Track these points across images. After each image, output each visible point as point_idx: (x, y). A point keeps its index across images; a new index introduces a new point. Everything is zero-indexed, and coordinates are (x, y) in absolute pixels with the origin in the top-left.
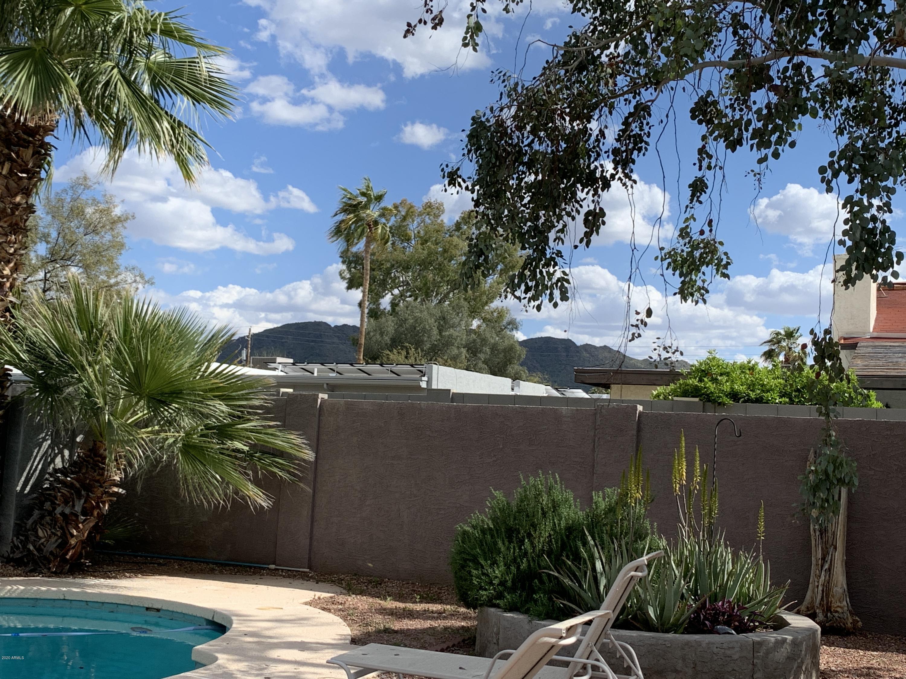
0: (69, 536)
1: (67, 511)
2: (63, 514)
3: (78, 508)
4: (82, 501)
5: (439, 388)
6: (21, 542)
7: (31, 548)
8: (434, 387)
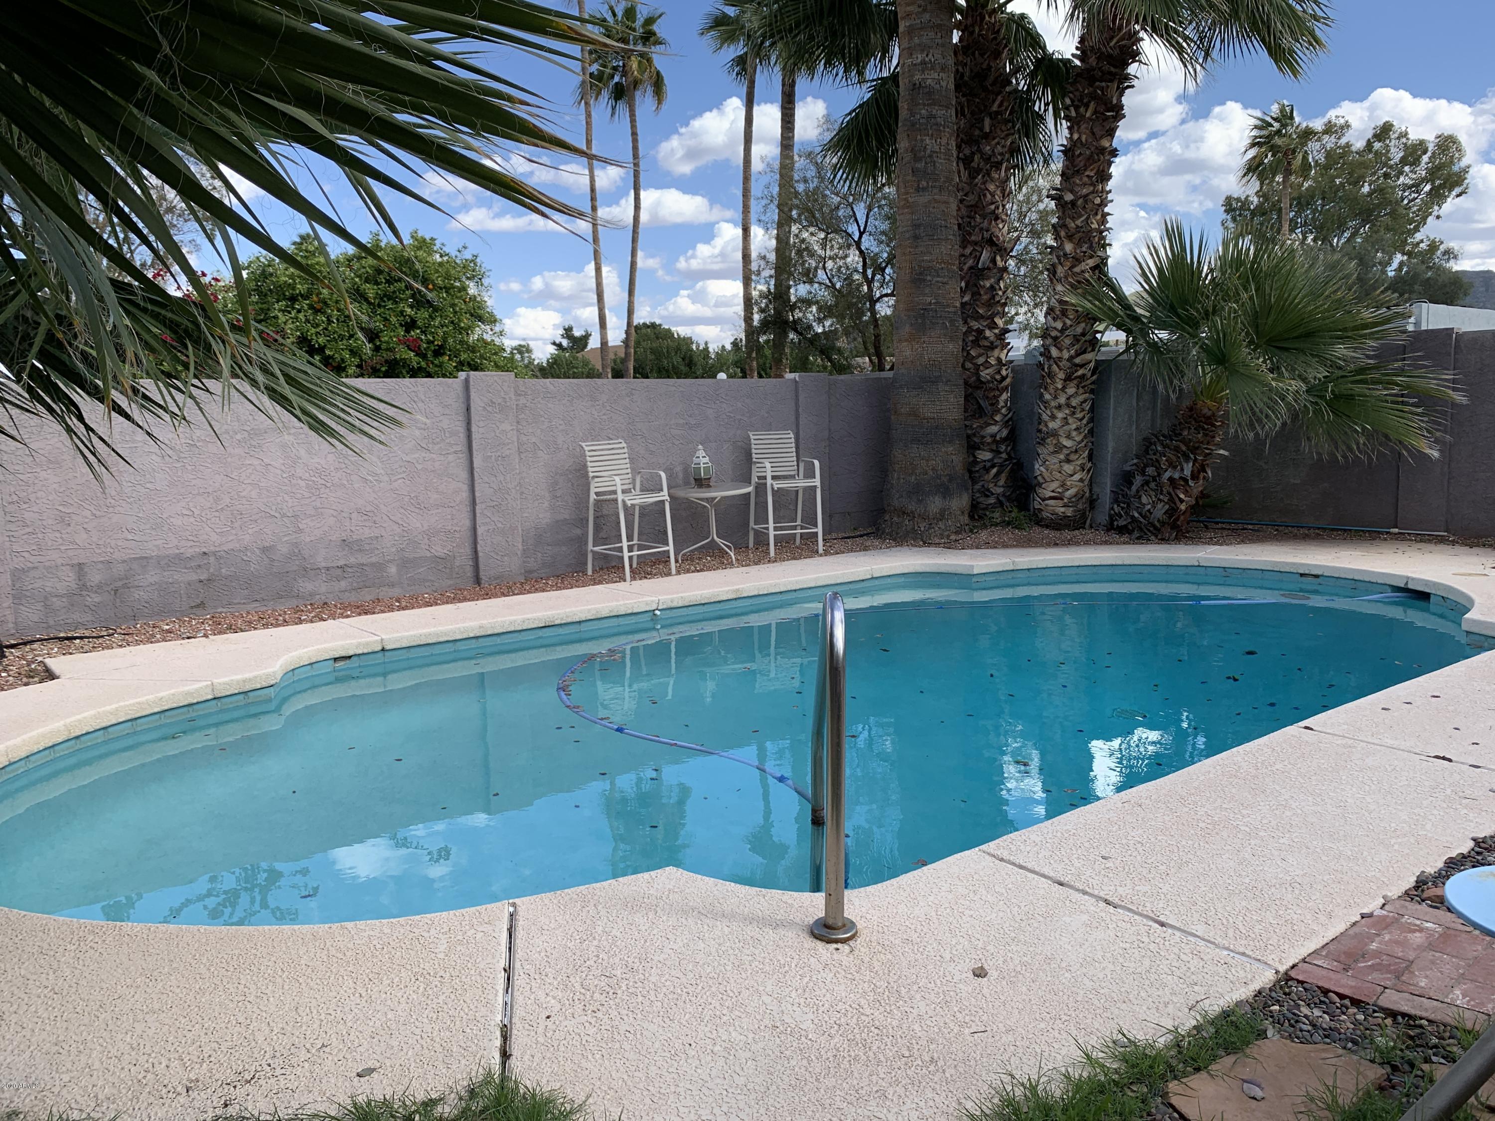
0: (1178, 502)
1: (1176, 476)
2: (1171, 479)
3: (1187, 472)
4: (1191, 464)
5: (1430, 328)
6: (1123, 508)
7: (1136, 515)
8: (1424, 327)
